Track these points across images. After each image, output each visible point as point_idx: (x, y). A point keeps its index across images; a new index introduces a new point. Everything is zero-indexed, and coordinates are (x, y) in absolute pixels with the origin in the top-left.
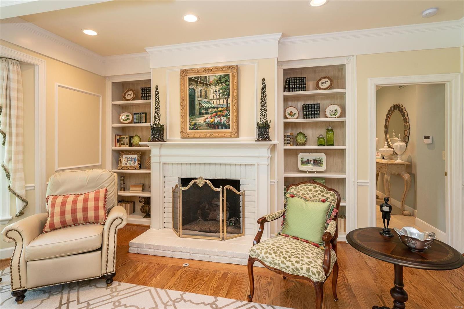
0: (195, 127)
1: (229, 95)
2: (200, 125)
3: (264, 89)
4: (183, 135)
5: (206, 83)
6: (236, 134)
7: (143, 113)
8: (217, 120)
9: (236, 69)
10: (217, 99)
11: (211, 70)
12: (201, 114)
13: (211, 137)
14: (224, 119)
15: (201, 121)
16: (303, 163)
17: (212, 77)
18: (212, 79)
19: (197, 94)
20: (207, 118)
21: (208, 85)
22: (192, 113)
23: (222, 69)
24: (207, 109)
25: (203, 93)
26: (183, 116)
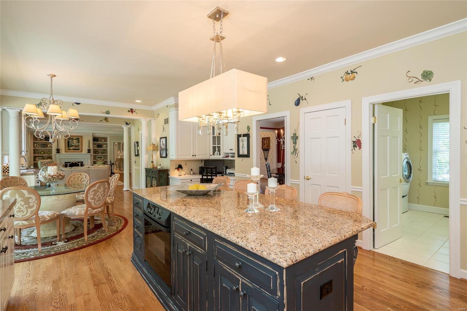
0: (69, 149)
1: (79, 142)
2: (71, 149)
3: (89, 142)
4: (66, 151)
5: (73, 139)
6: (82, 151)
7: (45, 145)
8: (76, 148)
9: (81, 137)
10: (76, 143)
11: (74, 136)
12: (71, 147)
13: (75, 152)
14: (78, 148)
15: (71, 148)
16: (98, 158)
17: (75, 138)
18: (74, 139)
19: (70, 142)
20: (73, 148)
21: (73, 140)
22: (68, 146)
23: (78, 136)
24: (73, 145)
25: (72, 142)
26: (65, 147)
